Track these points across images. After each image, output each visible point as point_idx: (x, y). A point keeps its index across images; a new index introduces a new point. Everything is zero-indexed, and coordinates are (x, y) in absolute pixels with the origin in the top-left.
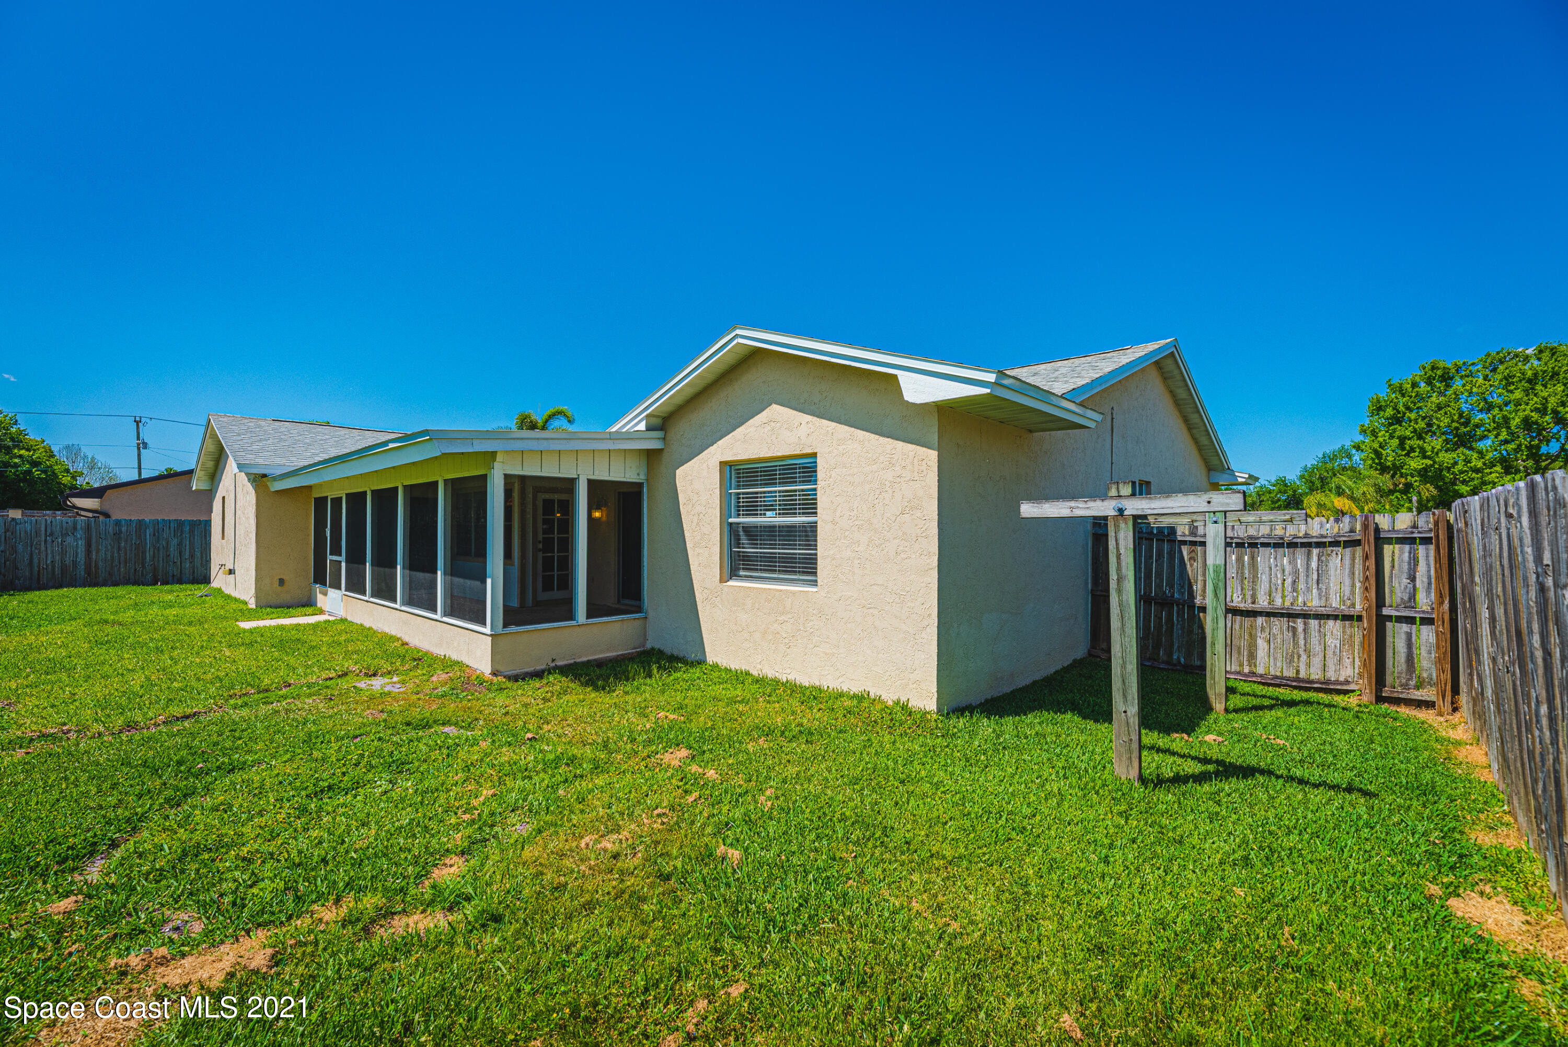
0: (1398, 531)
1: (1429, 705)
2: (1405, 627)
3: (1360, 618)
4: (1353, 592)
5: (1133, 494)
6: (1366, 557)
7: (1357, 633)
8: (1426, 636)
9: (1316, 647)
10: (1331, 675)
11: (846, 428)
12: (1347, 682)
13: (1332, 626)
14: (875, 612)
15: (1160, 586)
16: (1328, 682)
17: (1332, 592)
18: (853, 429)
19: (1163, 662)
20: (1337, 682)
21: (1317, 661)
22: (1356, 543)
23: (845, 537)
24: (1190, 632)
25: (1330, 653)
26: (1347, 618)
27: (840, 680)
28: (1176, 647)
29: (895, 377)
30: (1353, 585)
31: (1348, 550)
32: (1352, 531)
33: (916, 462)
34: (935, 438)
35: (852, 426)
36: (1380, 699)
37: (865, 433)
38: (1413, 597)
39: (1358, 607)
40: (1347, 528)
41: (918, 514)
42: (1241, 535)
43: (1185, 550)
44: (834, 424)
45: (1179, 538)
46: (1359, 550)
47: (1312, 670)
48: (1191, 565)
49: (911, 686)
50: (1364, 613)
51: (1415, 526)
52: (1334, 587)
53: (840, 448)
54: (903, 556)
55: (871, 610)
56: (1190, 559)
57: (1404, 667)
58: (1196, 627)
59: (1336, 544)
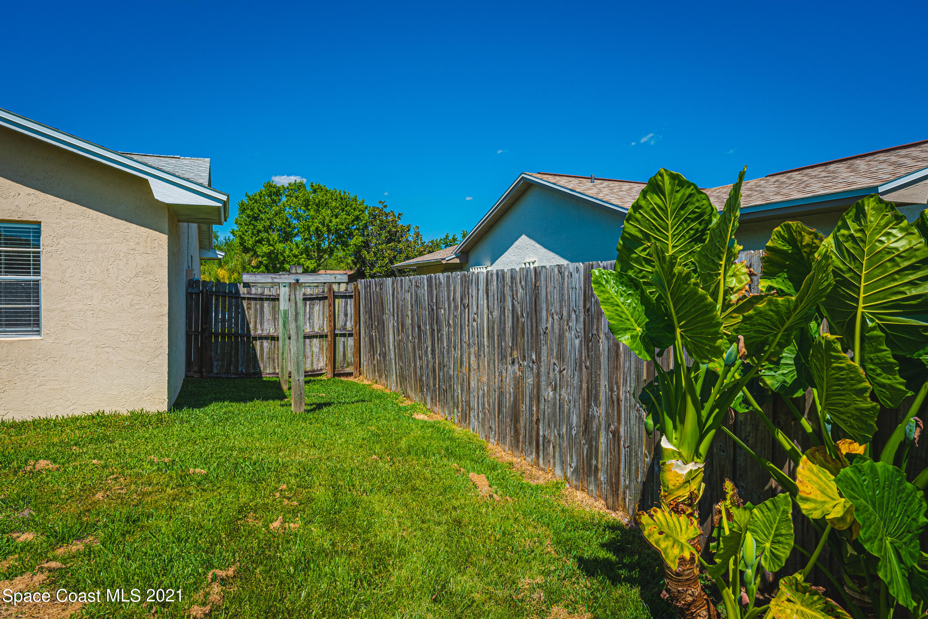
0: (341, 292)
1: (350, 374)
2: (343, 339)
3: (326, 336)
4: (323, 323)
5: (303, 273)
6: (330, 306)
7: (325, 344)
8: (351, 341)
9: (309, 354)
10: (315, 367)
11: (77, 206)
12: (321, 370)
13: (315, 341)
14: (110, 350)
15: (230, 327)
16: (314, 371)
17: (315, 324)
18: (85, 208)
19: (233, 374)
20: (318, 370)
21: (309, 361)
22: (325, 298)
23: (76, 294)
24: (248, 353)
25: (314, 356)
26: (321, 336)
27: (71, 408)
28: (240, 364)
29: (147, 181)
30: (324, 320)
31: (322, 302)
32: (323, 292)
33: (149, 239)
34: (166, 226)
35: (84, 206)
36: (335, 375)
37: (98, 213)
38: (345, 324)
39: (325, 331)
40: (321, 291)
41: (151, 277)
42: (274, 294)
43: (245, 303)
44: (62, 201)
45: (242, 296)
46: (327, 301)
47: (307, 366)
48: (248, 312)
49: (145, 398)
50: (329, 333)
51: (347, 290)
52: (316, 321)
53: (70, 222)
54: (137, 307)
55: (106, 349)
56: (248, 308)
57: (342, 358)
58: (251, 350)
59: (317, 298)
